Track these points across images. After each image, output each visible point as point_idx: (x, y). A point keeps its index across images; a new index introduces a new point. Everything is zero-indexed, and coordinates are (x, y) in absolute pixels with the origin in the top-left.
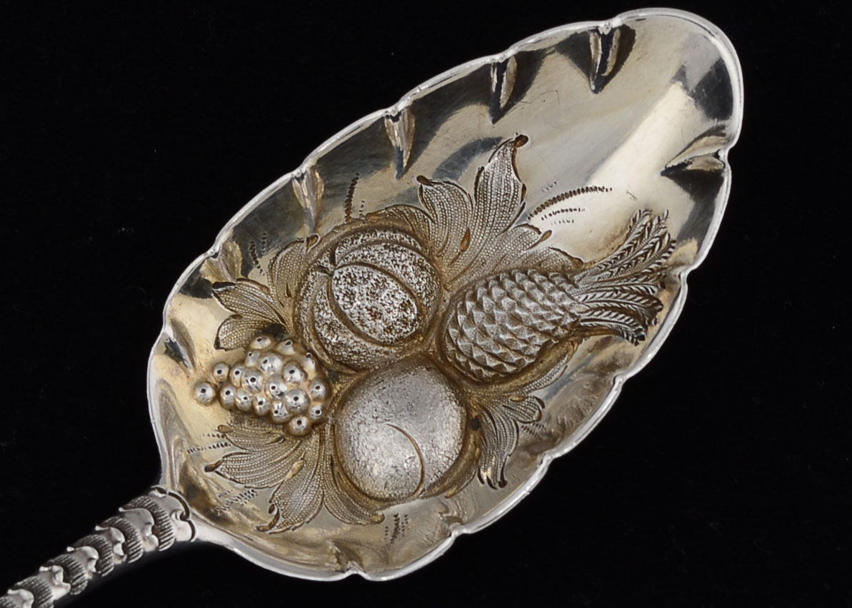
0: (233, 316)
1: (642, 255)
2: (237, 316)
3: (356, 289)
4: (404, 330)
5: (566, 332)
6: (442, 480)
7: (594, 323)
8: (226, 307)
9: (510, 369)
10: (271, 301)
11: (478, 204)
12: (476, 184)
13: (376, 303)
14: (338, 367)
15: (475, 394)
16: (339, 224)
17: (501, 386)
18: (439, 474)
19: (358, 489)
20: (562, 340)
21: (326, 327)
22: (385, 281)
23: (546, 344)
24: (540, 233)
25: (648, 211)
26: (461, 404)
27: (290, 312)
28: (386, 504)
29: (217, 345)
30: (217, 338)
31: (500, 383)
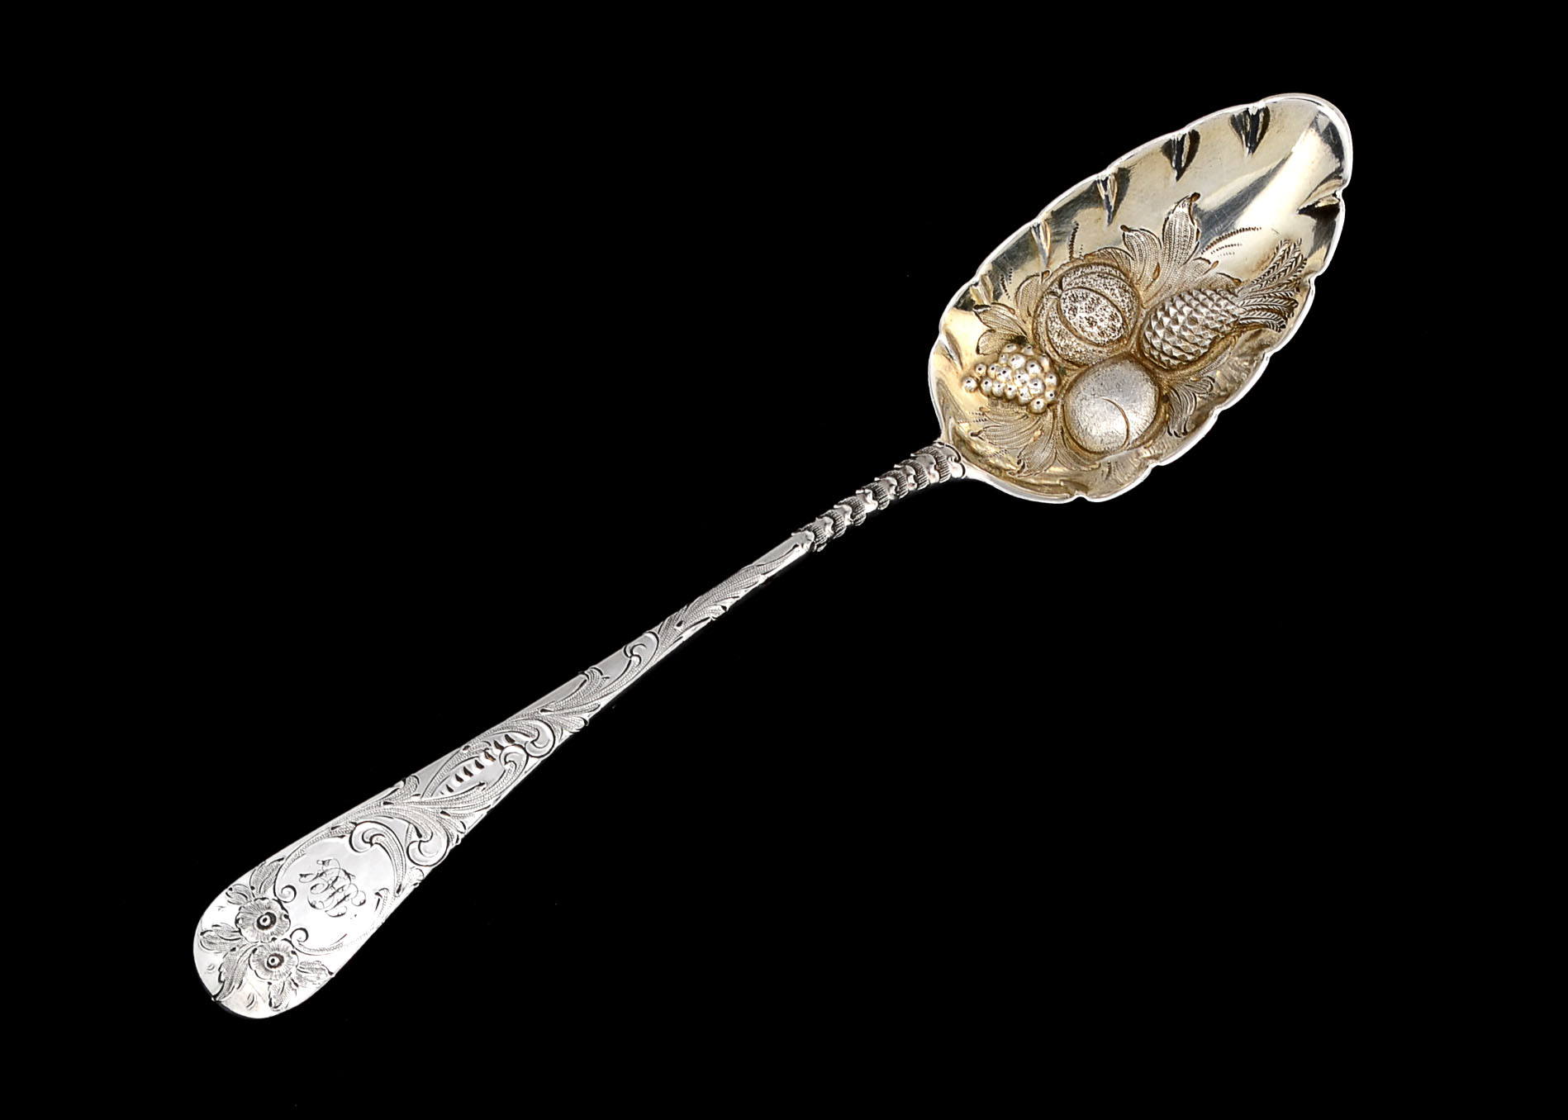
0: (990, 331)
1: (1283, 271)
2: (992, 330)
3: (1077, 304)
4: (1113, 335)
5: (1229, 329)
6: (1142, 437)
7: (1249, 321)
8: (984, 323)
9: (1190, 358)
10: (1016, 318)
11: (1165, 244)
12: (1164, 230)
13: (1093, 314)
14: (1065, 365)
15: (1165, 378)
16: (1065, 262)
17: (1183, 372)
18: (1139, 432)
19: (1081, 447)
20: (1226, 335)
21: (1056, 334)
22: (1098, 299)
23: (1215, 338)
24: (1210, 263)
25: (1288, 241)
26: (1155, 384)
27: (1030, 327)
28: (1102, 455)
29: (978, 351)
30: (978, 346)
31: (1182, 370)
